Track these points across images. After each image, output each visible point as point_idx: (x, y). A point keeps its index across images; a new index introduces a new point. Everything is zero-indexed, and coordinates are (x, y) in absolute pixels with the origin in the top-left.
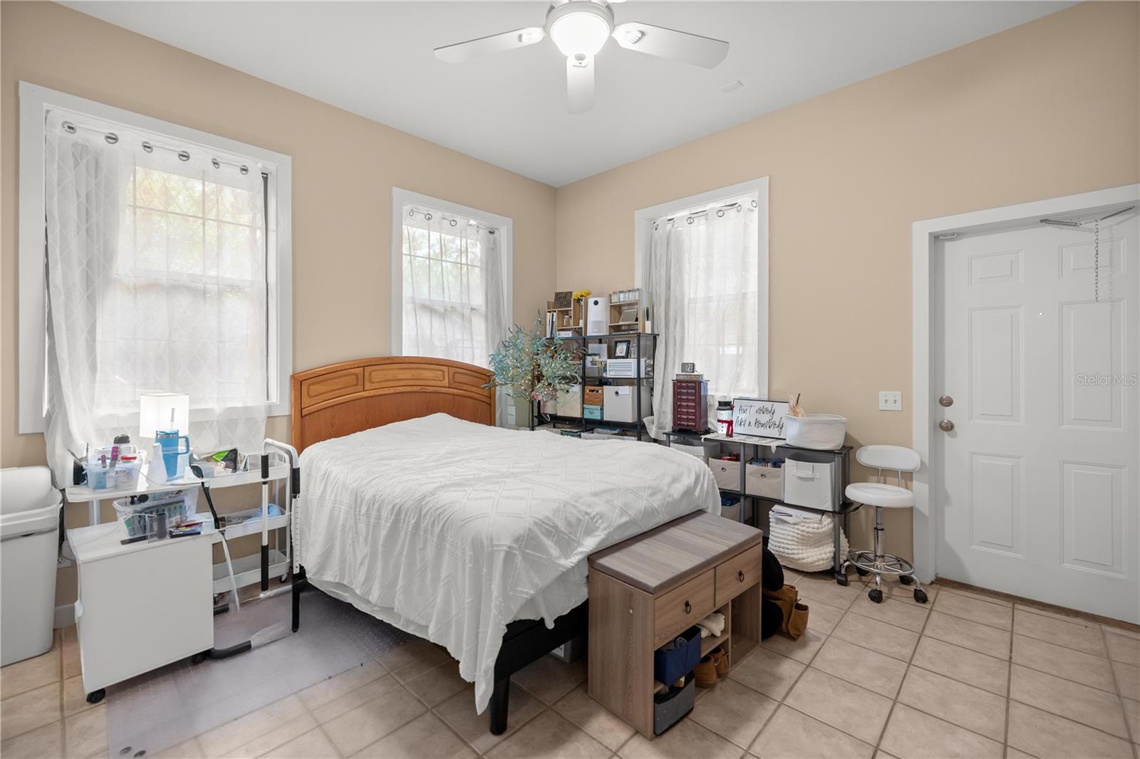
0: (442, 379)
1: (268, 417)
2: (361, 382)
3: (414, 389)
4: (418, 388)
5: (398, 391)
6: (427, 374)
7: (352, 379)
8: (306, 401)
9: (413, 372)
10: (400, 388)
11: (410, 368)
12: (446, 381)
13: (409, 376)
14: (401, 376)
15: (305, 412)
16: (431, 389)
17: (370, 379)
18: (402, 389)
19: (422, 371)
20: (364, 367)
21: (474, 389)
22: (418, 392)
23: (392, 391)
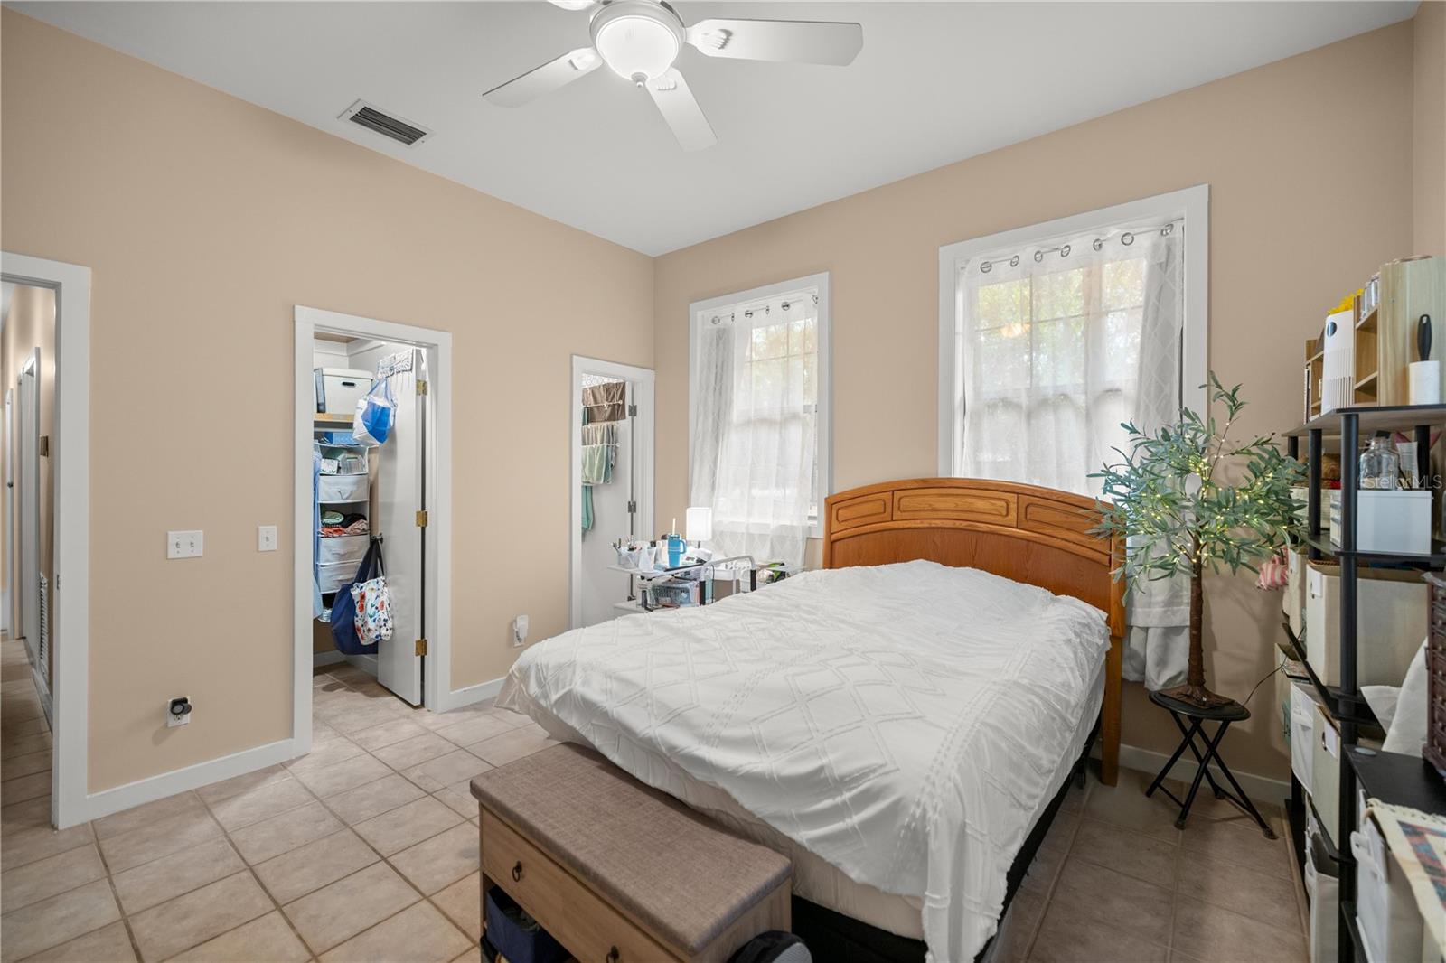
0: (1004, 513)
1: (808, 538)
2: (889, 510)
3: (958, 524)
4: (963, 524)
5: (933, 525)
6: (980, 504)
7: (877, 507)
8: (835, 526)
9: (957, 500)
10: (938, 522)
11: (953, 495)
12: (1013, 515)
13: (952, 506)
14: (938, 506)
15: (834, 537)
16: (984, 527)
17: (899, 508)
18: (939, 523)
19: (973, 500)
20: (893, 491)
21: (1072, 536)
22: (961, 529)
23: (926, 524)
